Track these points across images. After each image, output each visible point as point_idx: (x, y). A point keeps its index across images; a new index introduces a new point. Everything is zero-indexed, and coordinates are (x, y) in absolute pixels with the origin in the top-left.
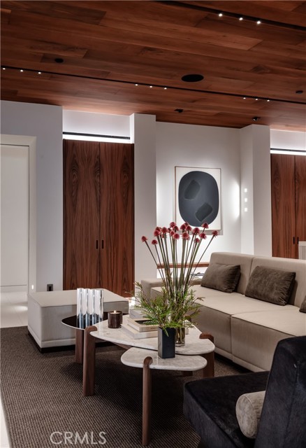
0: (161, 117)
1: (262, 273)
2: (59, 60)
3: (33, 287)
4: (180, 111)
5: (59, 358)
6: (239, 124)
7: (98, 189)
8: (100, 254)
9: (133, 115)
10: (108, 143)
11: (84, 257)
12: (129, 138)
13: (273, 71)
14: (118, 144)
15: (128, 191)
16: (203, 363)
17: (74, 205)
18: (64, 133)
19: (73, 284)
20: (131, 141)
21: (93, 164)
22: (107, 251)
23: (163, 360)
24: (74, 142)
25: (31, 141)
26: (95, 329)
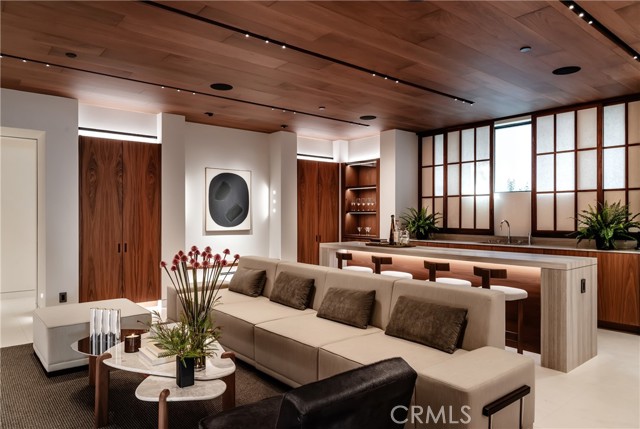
0: (190, 119)
1: (286, 278)
2: (72, 55)
3: (42, 295)
4: (211, 114)
5: (69, 382)
6: (268, 130)
7: (120, 190)
8: (122, 259)
9: (160, 114)
10: (132, 143)
11: (104, 262)
12: (156, 138)
13: (298, 89)
14: (144, 144)
15: (154, 193)
16: (222, 387)
17: (92, 206)
18: (80, 128)
19: (91, 291)
20: (158, 141)
21: (114, 164)
22: (131, 255)
23: (181, 390)
24: (92, 140)
25: (40, 135)
26: (109, 356)
